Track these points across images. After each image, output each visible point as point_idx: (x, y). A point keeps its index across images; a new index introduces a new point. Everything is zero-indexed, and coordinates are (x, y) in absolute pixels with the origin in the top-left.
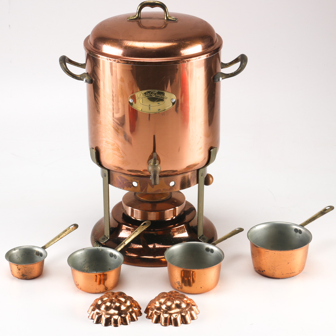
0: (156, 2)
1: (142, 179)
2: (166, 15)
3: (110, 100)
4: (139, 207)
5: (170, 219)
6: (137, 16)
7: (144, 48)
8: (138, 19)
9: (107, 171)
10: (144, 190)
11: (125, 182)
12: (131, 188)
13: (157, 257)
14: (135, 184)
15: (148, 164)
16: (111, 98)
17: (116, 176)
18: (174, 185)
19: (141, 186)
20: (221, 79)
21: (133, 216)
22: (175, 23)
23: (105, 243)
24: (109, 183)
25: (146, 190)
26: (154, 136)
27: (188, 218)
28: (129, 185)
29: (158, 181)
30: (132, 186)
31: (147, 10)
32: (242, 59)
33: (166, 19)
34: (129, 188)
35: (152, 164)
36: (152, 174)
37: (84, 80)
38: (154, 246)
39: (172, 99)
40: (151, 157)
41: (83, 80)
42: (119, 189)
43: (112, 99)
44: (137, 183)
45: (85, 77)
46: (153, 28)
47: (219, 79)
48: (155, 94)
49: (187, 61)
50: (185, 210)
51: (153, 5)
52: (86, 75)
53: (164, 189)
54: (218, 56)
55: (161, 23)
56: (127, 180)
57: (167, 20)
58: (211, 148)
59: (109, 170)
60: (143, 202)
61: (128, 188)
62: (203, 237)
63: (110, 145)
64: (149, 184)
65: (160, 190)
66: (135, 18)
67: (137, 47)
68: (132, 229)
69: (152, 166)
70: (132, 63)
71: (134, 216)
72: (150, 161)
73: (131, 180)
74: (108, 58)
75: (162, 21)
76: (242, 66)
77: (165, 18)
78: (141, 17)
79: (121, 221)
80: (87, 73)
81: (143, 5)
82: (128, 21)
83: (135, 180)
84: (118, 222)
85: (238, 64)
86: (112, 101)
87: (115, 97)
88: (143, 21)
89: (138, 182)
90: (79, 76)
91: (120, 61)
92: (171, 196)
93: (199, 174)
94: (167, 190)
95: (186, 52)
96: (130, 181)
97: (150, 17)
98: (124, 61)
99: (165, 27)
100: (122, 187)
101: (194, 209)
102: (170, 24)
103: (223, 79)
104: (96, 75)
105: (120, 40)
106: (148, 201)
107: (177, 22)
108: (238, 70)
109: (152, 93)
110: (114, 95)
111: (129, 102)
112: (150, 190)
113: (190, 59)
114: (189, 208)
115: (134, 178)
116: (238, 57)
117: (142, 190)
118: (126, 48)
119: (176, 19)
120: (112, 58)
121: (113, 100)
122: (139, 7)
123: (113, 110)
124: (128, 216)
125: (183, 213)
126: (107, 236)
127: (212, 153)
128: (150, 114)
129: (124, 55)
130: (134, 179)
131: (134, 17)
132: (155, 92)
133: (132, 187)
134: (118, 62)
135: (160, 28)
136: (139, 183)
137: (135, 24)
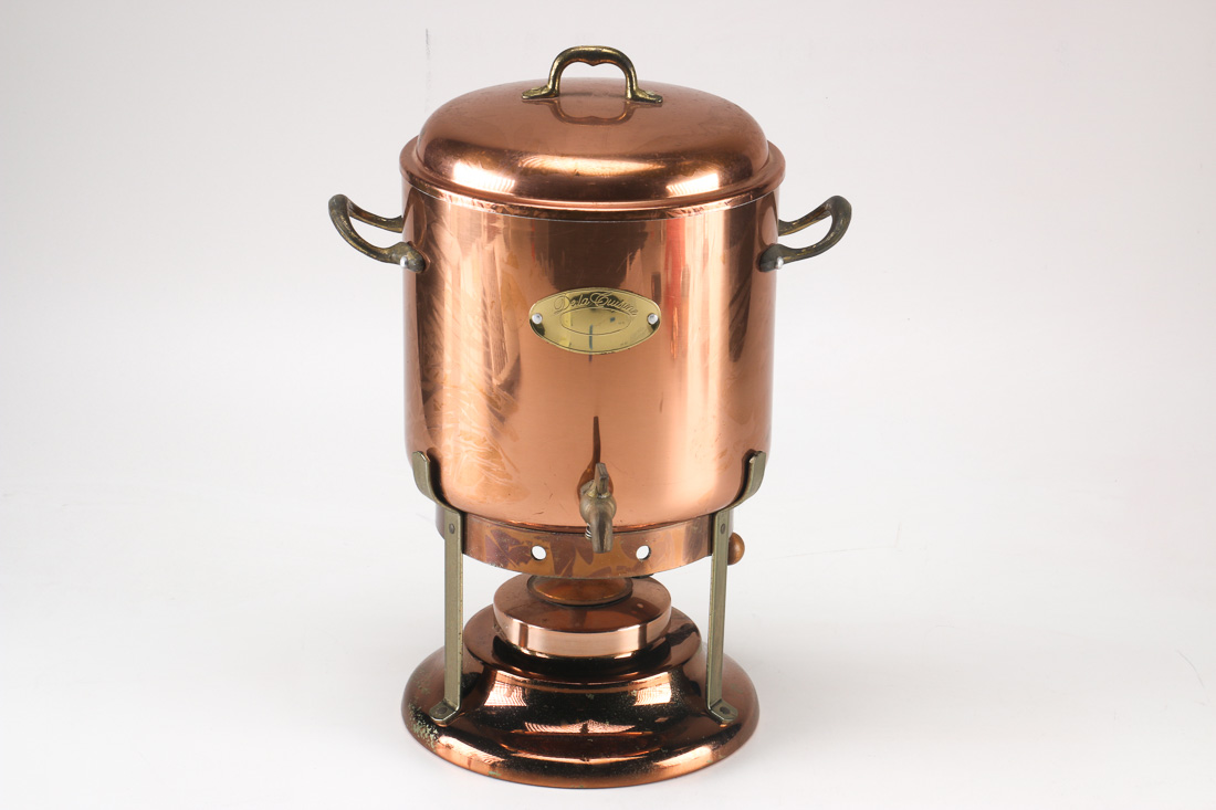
0: (605, 50)
1: (558, 537)
2: (632, 86)
3: (477, 317)
4: (545, 620)
5: (629, 655)
6: (550, 87)
7: (578, 174)
8: (550, 97)
9: (458, 517)
10: (563, 571)
11: (510, 548)
12: (526, 563)
13: (593, 761)
14: (539, 553)
15: (580, 497)
16: (479, 309)
17: (485, 533)
18: (648, 557)
19: (557, 559)
20: (780, 261)
21: (525, 646)
22: (657, 109)
23: (447, 722)
24: (464, 551)
25: (570, 569)
26: (596, 421)
27: (677, 653)
28: (521, 557)
29: (609, 542)
30: (529, 559)
31: (577, 72)
32: (838, 211)
33: (629, 96)
34: (522, 564)
35: (591, 494)
36: (594, 522)
37: (403, 261)
38: (585, 728)
39: (650, 315)
40: (588, 477)
41: (397, 262)
42: (493, 567)
43: (481, 314)
44: (545, 548)
45: (404, 253)
46: (594, 121)
47: (776, 263)
48: (605, 300)
49: (695, 210)
50: (670, 631)
51: (594, 57)
52: (407, 248)
53: (619, 568)
54: (771, 201)
55: (616, 107)
56: (518, 542)
57: (632, 98)
58: (751, 454)
59: (464, 514)
60: (553, 605)
61: (518, 564)
62: (721, 705)
63: (471, 443)
64: (578, 554)
65: (608, 570)
66: (543, 92)
67: (556, 172)
68: (524, 682)
69: (591, 499)
70: (545, 214)
71: (529, 647)
72: (585, 487)
73: (528, 542)
74: (476, 201)
75: (621, 101)
76: (837, 228)
77: (626, 94)
78: (561, 91)
79: (490, 659)
80: (409, 244)
81: (568, 58)
82: (524, 101)
83: (540, 541)
84: (484, 663)
85: (827, 223)
86: (481, 320)
87: (492, 307)
88: (563, 100)
89: (548, 546)
90: (386, 252)
91: (510, 210)
92: (631, 593)
93: (716, 525)
94: (629, 570)
95: (680, 188)
96: (525, 544)
97: (585, 91)
98: (521, 208)
99: (628, 118)
100: (501, 560)
101: (694, 629)
102: (641, 112)
103: (785, 262)
104: (436, 246)
105: (509, 151)
106: (569, 602)
107: (660, 104)
108: (828, 239)
109: (594, 298)
110: (488, 302)
111: (531, 321)
112: (581, 569)
113: (702, 206)
114: (679, 626)
115: (536, 535)
116: (825, 203)
117: (558, 570)
118: (526, 173)
119: (660, 97)
120: (487, 200)
121: (485, 318)
122: (556, 64)
123: (487, 344)
124: (511, 645)
125: (664, 639)
126: (451, 703)
127: (753, 467)
128: (591, 356)
129: (518, 191)
130: (538, 538)
131: (542, 89)
132: (605, 296)
133: (532, 561)
134: (504, 211)
135: (613, 121)
136: (549, 551)
137: (545, 108)
